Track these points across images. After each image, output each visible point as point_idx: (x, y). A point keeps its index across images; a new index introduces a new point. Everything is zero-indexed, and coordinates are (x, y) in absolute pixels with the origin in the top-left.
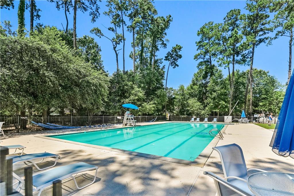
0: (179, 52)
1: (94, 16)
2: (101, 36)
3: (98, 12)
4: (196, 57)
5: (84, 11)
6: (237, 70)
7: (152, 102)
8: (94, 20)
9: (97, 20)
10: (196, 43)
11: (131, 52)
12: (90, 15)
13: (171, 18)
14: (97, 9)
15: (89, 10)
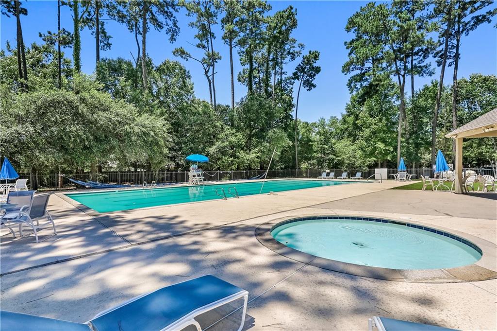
0: (315, 62)
1: (174, 33)
2: (188, 58)
3: (177, 26)
4: (346, 69)
5: (160, 29)
6: (434, 82)
7: (256, 150)
8: (172, 39)
9: (177, 38)
10: (346, 43)
11: (238, 73)
12: (167, 33)
13: (293, 10)
14: (175, 24)
15: (165, 28)
